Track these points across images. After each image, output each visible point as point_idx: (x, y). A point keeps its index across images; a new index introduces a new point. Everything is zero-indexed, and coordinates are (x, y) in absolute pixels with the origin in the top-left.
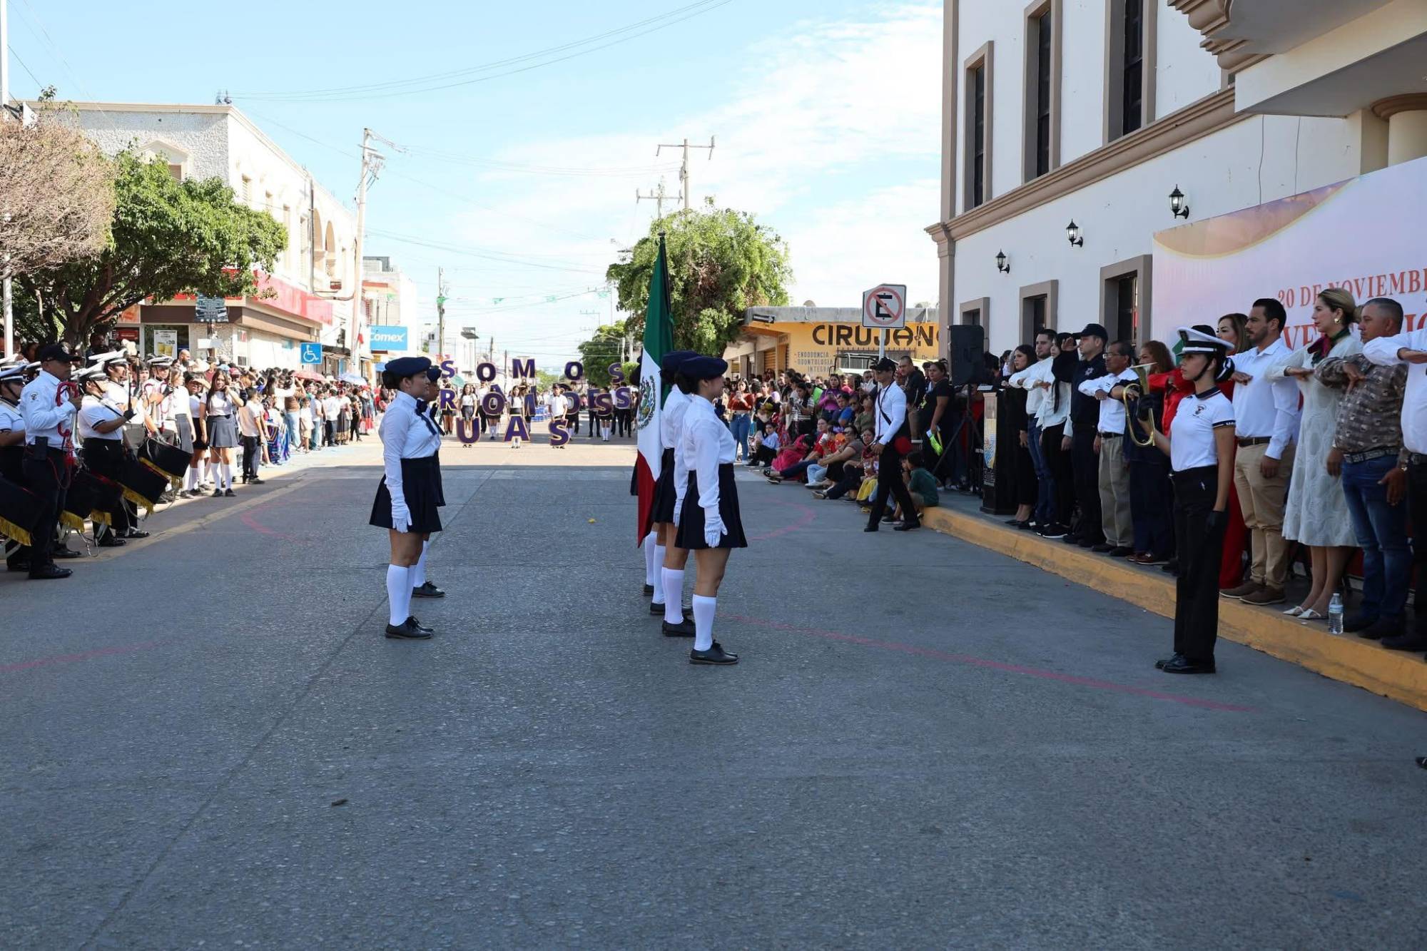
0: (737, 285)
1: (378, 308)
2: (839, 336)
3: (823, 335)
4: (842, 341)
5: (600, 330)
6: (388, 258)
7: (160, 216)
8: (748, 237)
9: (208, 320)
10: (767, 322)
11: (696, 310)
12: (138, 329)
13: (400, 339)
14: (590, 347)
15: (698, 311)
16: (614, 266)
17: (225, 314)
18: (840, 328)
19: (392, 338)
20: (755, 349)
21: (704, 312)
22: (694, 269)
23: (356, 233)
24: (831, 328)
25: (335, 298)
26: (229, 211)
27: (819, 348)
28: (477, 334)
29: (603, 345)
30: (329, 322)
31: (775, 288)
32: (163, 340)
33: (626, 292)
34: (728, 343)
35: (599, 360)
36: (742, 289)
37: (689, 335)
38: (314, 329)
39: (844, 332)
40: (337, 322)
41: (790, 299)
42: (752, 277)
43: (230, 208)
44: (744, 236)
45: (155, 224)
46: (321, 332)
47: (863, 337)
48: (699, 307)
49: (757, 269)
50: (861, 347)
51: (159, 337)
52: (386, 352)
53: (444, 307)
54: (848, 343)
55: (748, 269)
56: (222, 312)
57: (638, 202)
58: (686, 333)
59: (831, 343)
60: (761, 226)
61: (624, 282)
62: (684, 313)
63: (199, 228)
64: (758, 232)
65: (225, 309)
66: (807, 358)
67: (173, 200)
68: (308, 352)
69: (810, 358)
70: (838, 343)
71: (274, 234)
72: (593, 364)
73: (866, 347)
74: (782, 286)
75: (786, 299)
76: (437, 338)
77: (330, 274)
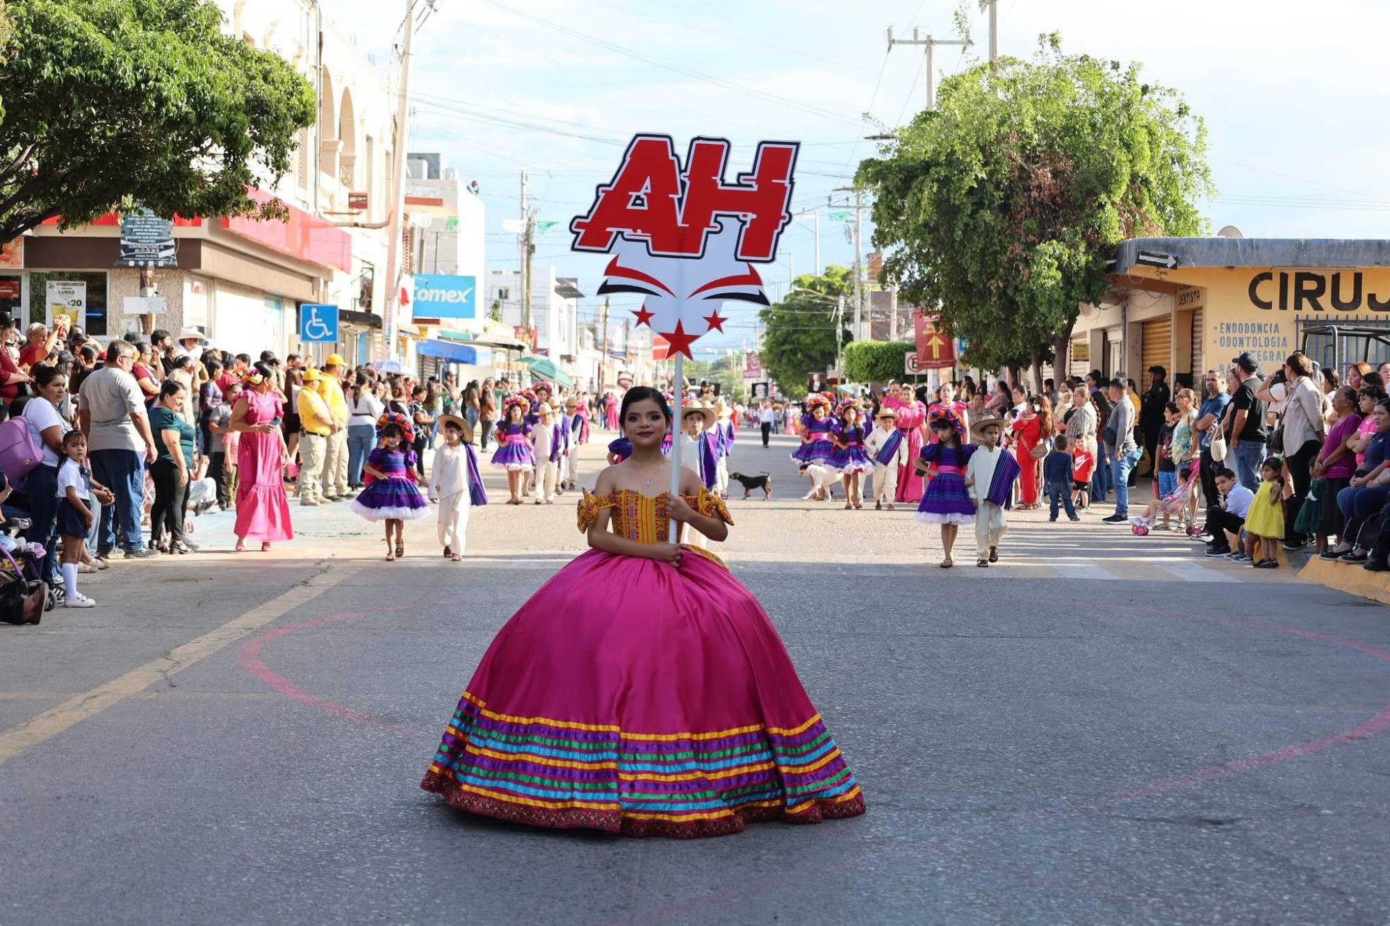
0: (1103, 197)
1: (422, 242)
2: (1300, 293)
3: (1269, 291)
4: (1305, 302)
5: (799, 282)
6: (437, 155)
7: (85, 55)
8: (1127, 106)
9: (141, 263)
10: (1165, 266)
11: (1026, 243)
12: (18, 279)
13: (462, 297)
14: (781, 312)
15: (1031, 246)
16: (867, 164)
17: (171, 252)
18: (1301, 278)
19: (449, 296)
20: (1124, 317)
21: (1042, 246)
22: (1021, 168)
23: (395, 108)
24: (1284, 278)
25: (356, 225)
26: (210, 49)
27: (1260, 315)
28: (581, 290)
29: (803, 308)
30: (345, 268)
31: (1173, 203)
32: (59, 299)
33: (887, 212)
34: (1082, 306)
35: (795, 337)
36: (1113, 203)
37: (1010, 292)
38: (319, 278)
39: (1310, 285)
40: (357, 267)
41: (1203, 224)
42: (1133, 181)
43: (212, 43)
44: (1117, 104)
45: (76, 71)
46: (330, 284)
47: (1346, 295)
48: (1031, 238)
49: (1143, 168)
50: (1342, 315)
51: (54, 292)
52: (436, 322)
53: (534, 241)
54: (1317, 307)
55: (1126, 170)
56: (167, 248)
57: (889, 49)
58: (1006, 287)
59: (1283, 306)
60: (1151, 85)
61: (889, 192)
62: (1004, 249)
63: (157, 80)
64: (1146, 98)
65: (172, 243)
66: (1237, 335)
67: (108, 23)
68: (315, 321)
69: (1243, 335)
70: (1298, 306)
71: (291, 94)
72: (785, 342)
73: (1352, 315)
74: (1188, 199)
75: (1196, 223)
76: (514, 296)
77: (347, 181)
